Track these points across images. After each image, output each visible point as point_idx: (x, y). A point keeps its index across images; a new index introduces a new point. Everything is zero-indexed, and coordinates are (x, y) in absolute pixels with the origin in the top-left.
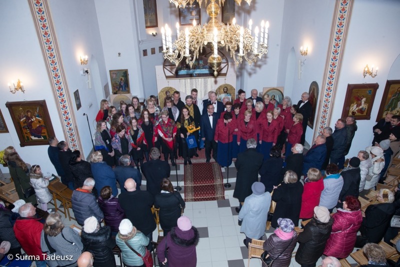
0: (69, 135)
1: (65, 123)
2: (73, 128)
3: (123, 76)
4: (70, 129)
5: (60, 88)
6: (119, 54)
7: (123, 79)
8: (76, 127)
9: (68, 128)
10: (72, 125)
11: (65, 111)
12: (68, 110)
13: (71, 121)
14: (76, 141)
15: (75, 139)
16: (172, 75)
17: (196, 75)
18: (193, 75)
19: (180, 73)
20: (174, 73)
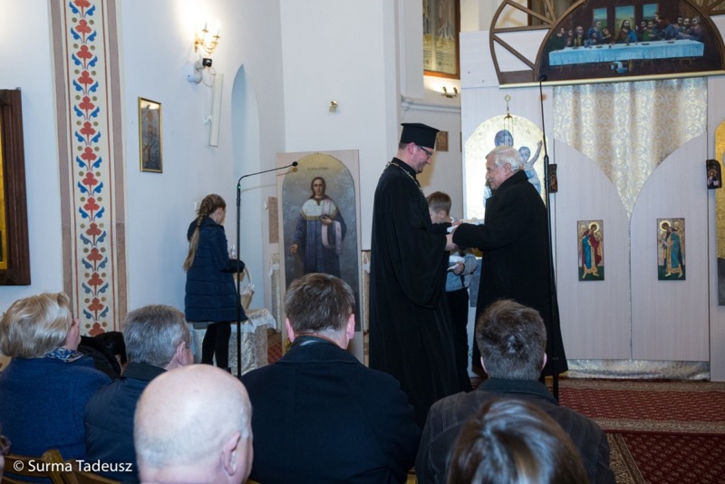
0: (82, 255)
1: (78, 200)
2: (106, 229)
4: (94, 230)
5: (84, 53)
6: (334, 106)
8: (120, 227)
9: (87, 222)
10: (106, 215)
11: (88, 150)
12: (103, 149)
13: (105, 199)
14: (109, 290)
15: (107, 280)
16: (526, 68)
17: (624, 66)
18: (612, 67)
19: (557, 58)
20: (533, 61)
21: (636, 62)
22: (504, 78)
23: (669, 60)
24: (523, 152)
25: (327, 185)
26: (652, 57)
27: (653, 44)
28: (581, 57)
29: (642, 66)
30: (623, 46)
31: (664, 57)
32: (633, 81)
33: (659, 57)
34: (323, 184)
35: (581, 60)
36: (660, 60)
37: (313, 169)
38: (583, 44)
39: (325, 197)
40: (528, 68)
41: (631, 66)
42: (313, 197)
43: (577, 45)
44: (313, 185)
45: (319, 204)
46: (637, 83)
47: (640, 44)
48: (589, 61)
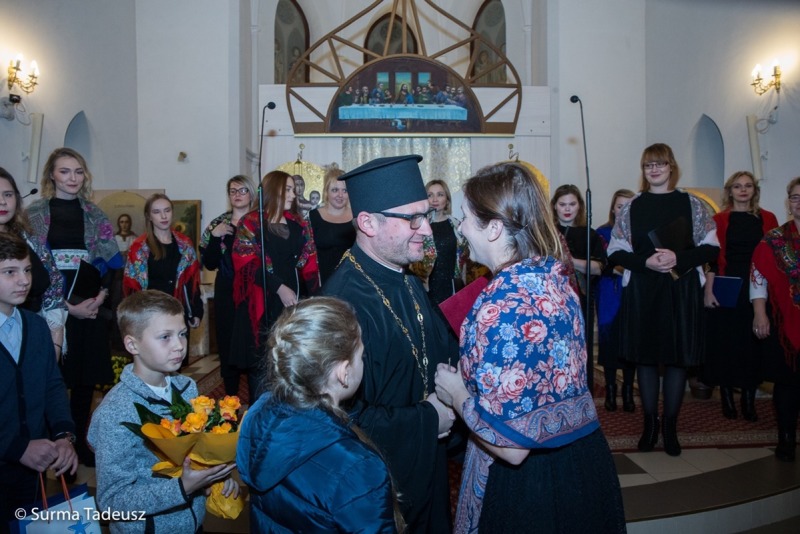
3: (183, 220)
6: (183, 156)
7: (184, 228)
16: (319, 120)
17: (403, 124)
18: (393, 124)
19: (347, 112)
20: (325, 115)
21: (414, 121)
22: (299, 128)
23: (440, 121)
24: (314, 195)
25: (133, 222)
26: (426, 118)
27: (426, 106)
28: (366, 113)
29: (418, 124)
30: (402, 106)
31: (436, 118)
32: (412, 137)
33: (432, 118)
34: (129, 221)
35: (367, 117)
36: (432, 121)
37: (119, 206)
38: (368, 102)
39: (130, 233)
40: (321, 121)
41: (408, 124)
42: (119, 233)
43: (363, 103)
44: (119, 222)
45: (124, 240)
46: (415, 140)
47: (416, 106)
48: (373, 117)
